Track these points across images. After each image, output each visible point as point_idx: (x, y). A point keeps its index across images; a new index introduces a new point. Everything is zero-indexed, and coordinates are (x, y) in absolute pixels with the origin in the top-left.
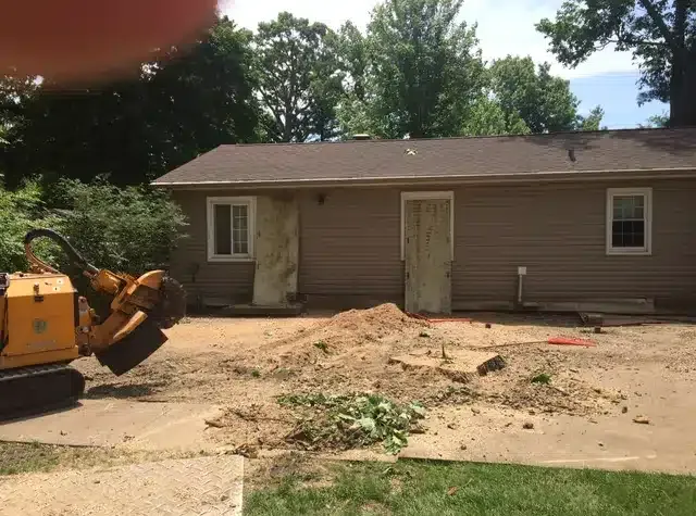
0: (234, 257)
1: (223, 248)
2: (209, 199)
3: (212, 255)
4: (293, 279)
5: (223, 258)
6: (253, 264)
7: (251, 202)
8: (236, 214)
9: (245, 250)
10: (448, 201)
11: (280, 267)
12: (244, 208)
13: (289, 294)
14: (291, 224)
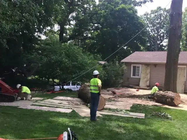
0: (136, 77)
1: (134, 75)
2: (132, 65)
3: (132, 76)
4: (148, 82)
5: (134, 77)
6: (140, 78)
7: (140, 66)
8: (137, 68)
9: (139, 76)
10: (185, 68)
11: (145, 79)
12: (139, 67)
13: (147, 85)
14: (148, 71)
